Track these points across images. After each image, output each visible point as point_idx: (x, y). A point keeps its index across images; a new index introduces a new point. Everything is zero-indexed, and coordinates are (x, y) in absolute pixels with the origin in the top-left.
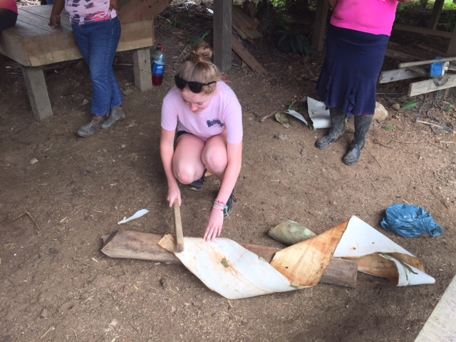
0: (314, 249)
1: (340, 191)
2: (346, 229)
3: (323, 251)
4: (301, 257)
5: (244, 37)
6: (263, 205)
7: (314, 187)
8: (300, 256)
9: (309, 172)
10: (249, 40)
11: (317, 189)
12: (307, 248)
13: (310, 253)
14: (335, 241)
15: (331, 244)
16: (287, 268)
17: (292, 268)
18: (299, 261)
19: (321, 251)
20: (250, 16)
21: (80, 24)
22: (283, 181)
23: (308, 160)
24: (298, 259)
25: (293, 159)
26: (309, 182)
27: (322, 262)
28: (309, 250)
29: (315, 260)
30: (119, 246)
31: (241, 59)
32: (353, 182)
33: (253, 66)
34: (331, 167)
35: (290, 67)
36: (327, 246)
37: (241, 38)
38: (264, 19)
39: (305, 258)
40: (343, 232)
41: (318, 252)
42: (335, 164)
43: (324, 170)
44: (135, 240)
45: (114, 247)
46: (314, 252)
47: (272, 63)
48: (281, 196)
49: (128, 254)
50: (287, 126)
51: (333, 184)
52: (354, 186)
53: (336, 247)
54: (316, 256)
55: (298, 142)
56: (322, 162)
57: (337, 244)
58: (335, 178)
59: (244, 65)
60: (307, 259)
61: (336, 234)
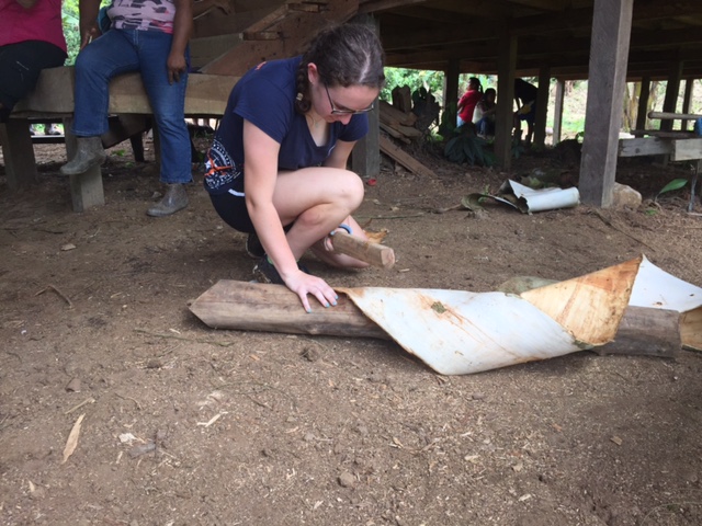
0: (591, 287)
3: (609, 289)
4: (570, 301)
5: (395, 135)
6: (469, 281)
8: (567, 299)
9: (537, 251)
10: (403, 139)
12: (578, 287)
13: (584, 293)
14: (629, 273)
15: (622, 279)
18: (567, 308)
19: (606, 289)
20: (402, 110)
21: (138, 28)
23: (530, 239)
24: (564, 303)
25: (505, 238)
26: (539, 260)
27: (612, 305)
28: (583, 288)
30: (223, 297)
33: (413, 168)
34: (570, 250)
36: (615, 282)
37: (391, 136)
39: (577, 302)
41: (601, 292)
42: (575, 247)
44: (252, 289)
45: (214, 299)
46: (592, 292)
54: (598, 297)
55: (508, 224)
56: (554, 245)
57: (634, 276)
59: (398, 168)
61: (624, 267)
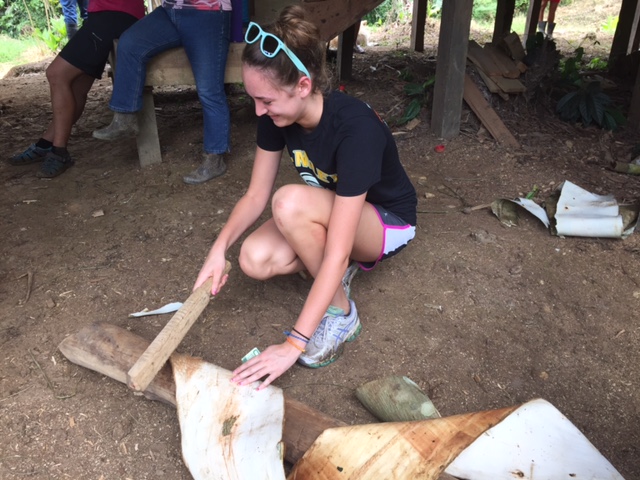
0: (407, 445)
1: (566, 355)
2: (500, 421)
3: (426, 456)
4: (375, 456)
5: (493, 88)
6: (385, 343)
7: (511, 334)
8: (373, 452)
9: (512, 305)
10: (501, 95)
11: (515, 340)
12: (394, 440)
13: (395, 451)
14: (463, 440)
15: (449, 446)
16: (340, 469)
17: (349, 474)
18: (368, 463)
19: (422, 454)
20: (511, 57)
21: (175, 7)
22: (450, 311)
23: (521, 284)
24: (367, 457)
25: (489, 277)
26: (503, 322)
28: (398, 444)
29: (399, 472)
30: (82, 344)
31: (479, 122)
32: (605, 344)
33: (496, 133)
34: (567, 307)
35: (569, 144)
36: (439, 447)
37: (488, 91)
38: (536, 65)
39: (381, 460)
40: (491, 426)
41: (415, 456)
42: (577, 304)
43: (547, 309)
44: (109, 341)
45: (75, 344)
46: (405, 453)
47: (537, 134)
48: (429, 337)
49: (92, 362)
50: (509, 224)
51: (556, 337)
52: (604, 352)
53: (457, 455)
54: (406, 462)
55: (516, 251)
56: (551, 295)
57: (462, 449)
58: (568, 328)
59: (482, 130)
60: (385, 464)
61: (472, 427)
